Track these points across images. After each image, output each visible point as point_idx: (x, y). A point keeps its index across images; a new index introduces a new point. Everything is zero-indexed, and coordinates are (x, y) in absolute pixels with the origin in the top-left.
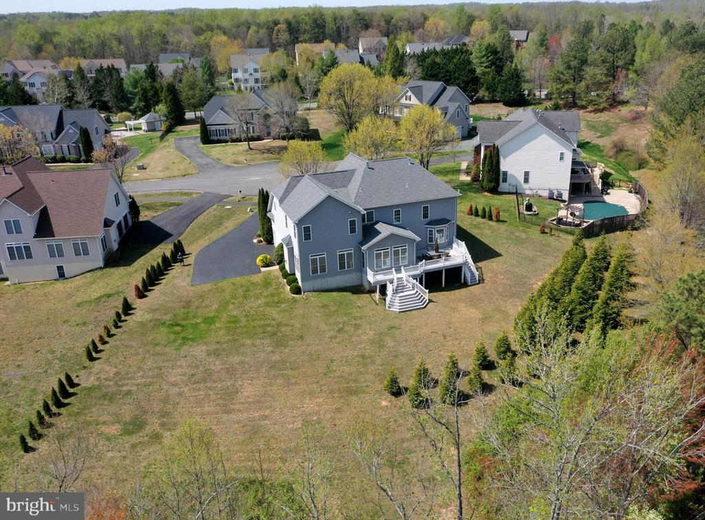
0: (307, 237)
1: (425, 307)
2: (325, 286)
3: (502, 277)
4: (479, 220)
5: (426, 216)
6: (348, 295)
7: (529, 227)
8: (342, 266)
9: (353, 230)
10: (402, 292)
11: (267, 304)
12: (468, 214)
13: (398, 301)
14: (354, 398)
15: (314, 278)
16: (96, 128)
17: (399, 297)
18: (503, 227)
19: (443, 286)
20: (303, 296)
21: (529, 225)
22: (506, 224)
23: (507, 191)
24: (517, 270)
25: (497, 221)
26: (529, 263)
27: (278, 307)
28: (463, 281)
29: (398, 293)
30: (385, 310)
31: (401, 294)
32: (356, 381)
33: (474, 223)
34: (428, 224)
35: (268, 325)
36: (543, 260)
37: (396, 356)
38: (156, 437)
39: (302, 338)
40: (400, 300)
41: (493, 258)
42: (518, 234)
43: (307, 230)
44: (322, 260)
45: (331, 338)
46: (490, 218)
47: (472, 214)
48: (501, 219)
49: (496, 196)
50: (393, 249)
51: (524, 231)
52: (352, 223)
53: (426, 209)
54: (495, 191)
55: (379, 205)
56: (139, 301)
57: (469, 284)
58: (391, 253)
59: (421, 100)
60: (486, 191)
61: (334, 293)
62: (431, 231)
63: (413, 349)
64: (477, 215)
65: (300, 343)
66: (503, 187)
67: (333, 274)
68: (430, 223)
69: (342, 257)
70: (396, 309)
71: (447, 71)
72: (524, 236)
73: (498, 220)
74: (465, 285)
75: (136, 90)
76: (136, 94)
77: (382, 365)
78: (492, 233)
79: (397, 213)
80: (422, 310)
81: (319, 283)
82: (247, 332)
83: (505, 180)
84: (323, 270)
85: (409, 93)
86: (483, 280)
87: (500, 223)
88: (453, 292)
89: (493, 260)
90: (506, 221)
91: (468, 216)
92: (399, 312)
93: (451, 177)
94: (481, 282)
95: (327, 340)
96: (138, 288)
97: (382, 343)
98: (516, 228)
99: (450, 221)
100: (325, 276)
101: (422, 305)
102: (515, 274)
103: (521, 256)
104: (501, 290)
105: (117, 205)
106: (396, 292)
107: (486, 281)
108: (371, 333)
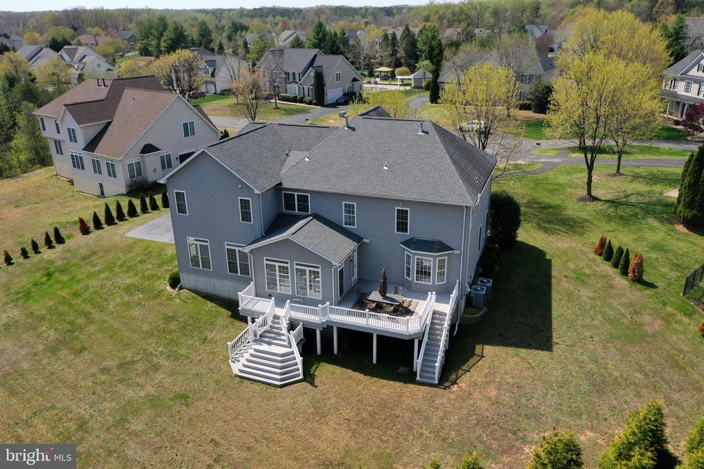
0: (183, 208)
2: (211, 290)
4: (606, 268)
5: (402, 226)
6: (223, 315)
8: (233, 268)
9: (246, 217)
10: (269, 344)
11: (128, 288)
12: (595, 252)
13: (248, 356)
15: (195, 272)
17: (256, 350)
18: (637, 294)
19: (375, 361)
21: (699, 308)
22: (648, 292)
25: (633, 280)
27: (131, 295)
28: (415, 369)
29: (260, 342)
30: (226, 360)
34: (405, 243)
35: (86, 315)
39: (82, 351)
40: (252, 355)
42: (647, 319)
43: (180, 197)
44: (205, 249)
46: (625, 272)
47: (600, 255)
48: (645, 278)
50: (296, 267)
52: (245, 204)
53: (402, 215)
56: (80, 236)
57: (418, 378)
58: (292, 272)
60: (682, 223)
61: (210, 305)
62: (409, 257)
64: (608, 258)
67: (216, 275)
68: (409, 243)
69: (231, 253)
70: (236, 368)
73: (639, 280)
75: (424, 48)
76: (423, 52)
79: (349, 209)
80: (272, 389)
81: (203, 283)
82: (61, 315)
84: (206, 264)
86: (455, 383)
87: (639, 286)
88: (375, 379)
89: (523, 352)
90: (651, 285)
91: (592, 255)
92: (236, 376)
93: (657, 188)
94: (446, 384)
95: (94, 370)
96: (82, 221)
97: (129, 418)
98: (660, 306)
99: (451, 249)
100: (208, 275)
101: (281, 380)
102: (523, 400)
103: (591, 366)
104: (454, 420)
105: (186, 134)
106: (260, 339)
107: (455, 388)
108: (147, 390)
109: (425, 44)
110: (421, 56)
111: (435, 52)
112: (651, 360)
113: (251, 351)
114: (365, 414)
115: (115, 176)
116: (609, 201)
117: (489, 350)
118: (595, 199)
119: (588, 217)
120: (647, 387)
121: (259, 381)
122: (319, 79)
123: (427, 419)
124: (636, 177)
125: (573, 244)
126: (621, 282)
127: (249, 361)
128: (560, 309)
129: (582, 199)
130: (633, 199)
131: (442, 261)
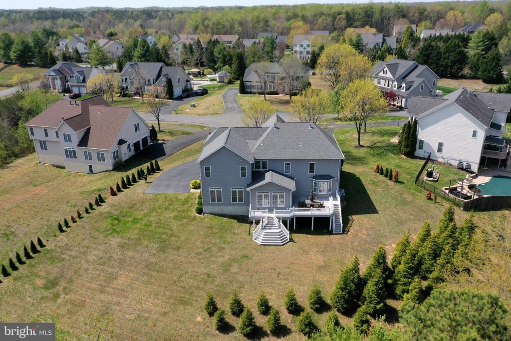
0: (208, 174)
1: (283, 245)
2: (221, 212)
3: (366, 232)
4: (382, 178)
5: (312, 171)
6: (234, 222)
7: (420, 192)
8: (234, 200)
9: (244, 175)
10: (270, 229)
11: (175, 218)
12: (375, 172)
13: (263, 236)
14: (182, 308)
15: (213, 205)
16: (179, 79)
17: (265, 233)
18: (398, 187)
19: (312, 230)
20: (202, 216)
21: (422, 189)
22: (402, 185)
23: (422, 156)
24: (382, 229)
25: (395, 182)
26: (396, 224)
27: (180, 221)
28: (330, 229)
29: (266, 229)
30: (251, 239)
31: (268, 231)
32: (191, 294)
33: (375, 180)
34: (313, 178)
35: (164, 233)
36: (412, 224)
37: (231, 282)
38: (57, 296)
39: (179, 248)
40: (264, 235)
41: (369, 213)
42: (406, 196)
43: (207, 169)
44: (219, 192)
45: (198, 254)
46: (391, 178)
47: (378, 172)
48: (399, 180)
49: (410, 160)
50: (272, 194)
51: (413, 195)
52: (243, 169)
53: (312, 166)
54: (411, 155)
55: (273, 157)
56: (111, 197)
57: (334, 232)
58: (271, 197)
59: (394, 75)
60: (403, 154)
61: (225, 219)
62: (315, 183)
63: (248, 279)
64: (382, 173)
65: (175, 252)
66: (419, 153)
67: (227, 204)
68: (315, 177)
69: (234, 193)
70: (259, 242)
72: (410, 198)
73: (397, 181)
74: (330, 233)
75: (219, 56)
76: (219, 58)
77: (217, 286)
78: (383, 191)
79: (287, 165)
80: (279, 247)
81: (216, 209)
82: (149, 236)
83: (421, 147)
84: (219, 199)
85: (386, 69)
86: (348, 231)
87: (398, 183)
88: (317, 236)
89: (368, 215)
90: (402, 183)
91: (374, 173)
92: (261, 245)
93: (386, 138)
94: (346, 233)
95: (193, 255)
96: (111, 189)
97: (228, 268)
98: (408, 190)
99: (333, 178)
100: (221, 205)
101: (282, 243)
102: (377, 232)
103: (394, 216)
104: (356, 244)
105: (136, 131)
106: (264, 228)
107: (349, 233)
108: (227, 257)
110: (218, 61)
111: (227, 58)
112: (414, 210)
113: (264, 233)
114: (322, 249)
115: (103, 160)
116: (368, 147)
117: (354, 217)
118: (362, 146)
119: (364, 156)
120: (416, 220)
121: (272, 245)
122: (169, 82)
123: (346, 245)
124: (374, 133)
125: (364, 169)
126: (391, 183)
127: (263, 237)
128: (373, 197)
129: (356, 147)
130: (379, 145)
131: (330, 183)
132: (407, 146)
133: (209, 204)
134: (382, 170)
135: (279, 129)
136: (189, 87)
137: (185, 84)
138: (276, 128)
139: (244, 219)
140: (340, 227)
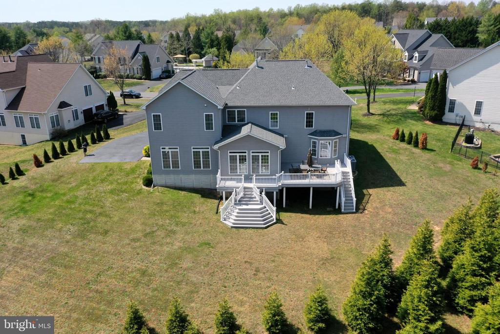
0: (158, 126)
1: (266, 228)
2: (179, 184)
3: (390, 210)
4: (404, 145)
5: (309, 124)
6: (197, 197)
7: (460, 160)
8: (197, 165)
9: (209, 126)
10: (247, 205)
11: (112, 192)
12: (394, 138)
13: (235, 214)
15: (168, 173)
16: (158, 58)
17: (240, 209)
18: (426, 155)
19: (311, 207)
20: (151, 189)
21: (463, 157)
22: (433, 153)
23: (454, 122)
24: (414, 206)
25: (423, 149)
26: (435, 199)
27: (118, 195)
28: (337, 207)
29: (240, 205)
30: (219, 220)
31: (244, 207)
32: (110, 303)
33: (395, 147)
34: (311, 134)
35: (91, 212)
36: (459, 199)
37: (179, 283)
39: (106, 232)
40: (238, 213)
41: (392, 186)
42: (441, 165)
43: (157, 118)
44: (175, 155)
45: (134, 240)
46: (416, 145)
47: (397, 139)
48: (428, 147)
49: (437, 126)
50: (252, 154)
51: (451, 163)
52: (209, 118)
53: (310, 116)
54: (438, 119)
55: (252, 104)
56: (36, 168)
57: (343, 211)
58: (249, 158)
59: (403, 45)
60: (428, 120)
61: (183, 193)
62: (314, 143)
63: (206, 279)
64: (403, 140)
65: (100, 237)
66: (448, 116)
67: (187, 172)
68: (315, 133)
69: (196, 154)
70: (229, 223)
71: (449, 32)
72: (448, 168)
73: (425, 148)
74: (338, 211)
75: (207, 41)
76: (206, 43)
77: (156, 290)
78: (408, 160)
79: (274, 117)
80: (261, 231)
81: (172, 179)
82: (69, 215)
83: (452, 110)
84: (175, 165)
85: (394, 39)
86: (364, 209)
87: (427, 151)
88: (317, 216)
89: (391, 188)
90: (432, 150)
91: (392, 141)
92: (232, 227)
93: (401, 106)
94: (360, 211)
95: (127, 241)
96: (36, 157)
97: (177, 261)
98: (443, 159)
99: (341, 134)
100: (178, 173)
101: (264, 224)
102: (408, 210)
103: (430, 189)
104: (378, 226)
105: (87, 95)
106: (239, 202)
107: (366, 212)
108: (177, 244)
109: (207, 38)
110: (205, 46)
112: (457, 182)
113: (237, 211)
114: (326, 233)
115: (38, 127)
116: (381, 115)
117: (371, 191)
118: (373, 114)
119: (376, 123)
120: (463, 194)
121: (250, 228)
122: (146, 60)
123: (363, 229)
124: (385, 103)
125: (378, 136)
126: (417, 151)
127: (237, 216)
128: (395, 167)
129: (365, 115)
130: (394, 112)
131: (336, 143)
132: (432, 109)
133: (161, 173)
134: (403, 134)
135: (262, 68)
136: (170, 69)
137: (165, 65)
138: (258, 67)
139: (211, 193)
140: (353, 203)
